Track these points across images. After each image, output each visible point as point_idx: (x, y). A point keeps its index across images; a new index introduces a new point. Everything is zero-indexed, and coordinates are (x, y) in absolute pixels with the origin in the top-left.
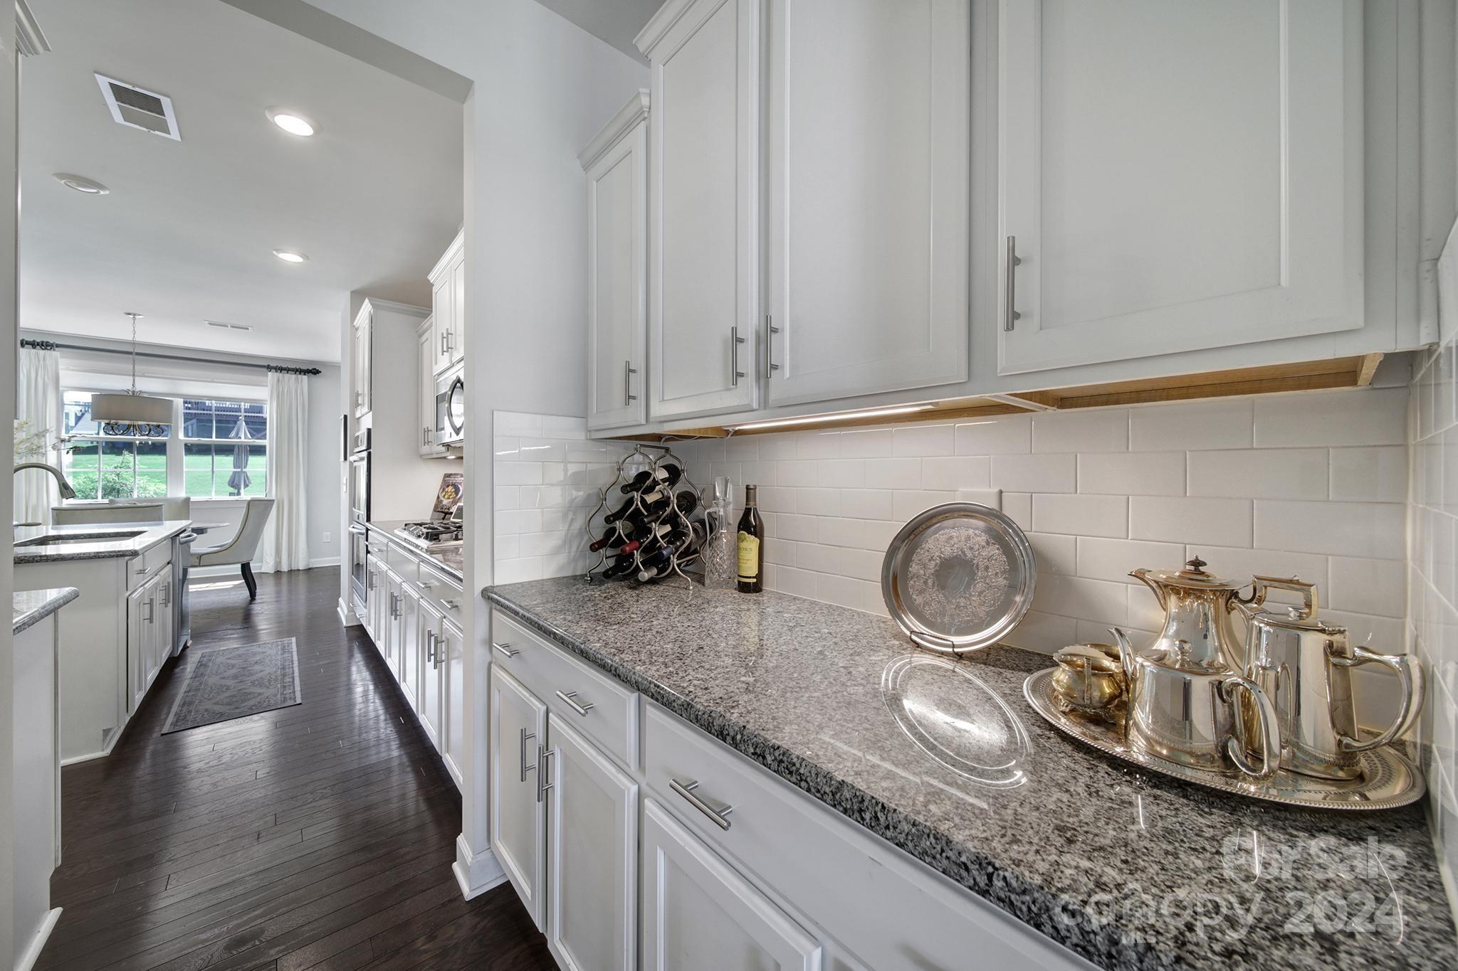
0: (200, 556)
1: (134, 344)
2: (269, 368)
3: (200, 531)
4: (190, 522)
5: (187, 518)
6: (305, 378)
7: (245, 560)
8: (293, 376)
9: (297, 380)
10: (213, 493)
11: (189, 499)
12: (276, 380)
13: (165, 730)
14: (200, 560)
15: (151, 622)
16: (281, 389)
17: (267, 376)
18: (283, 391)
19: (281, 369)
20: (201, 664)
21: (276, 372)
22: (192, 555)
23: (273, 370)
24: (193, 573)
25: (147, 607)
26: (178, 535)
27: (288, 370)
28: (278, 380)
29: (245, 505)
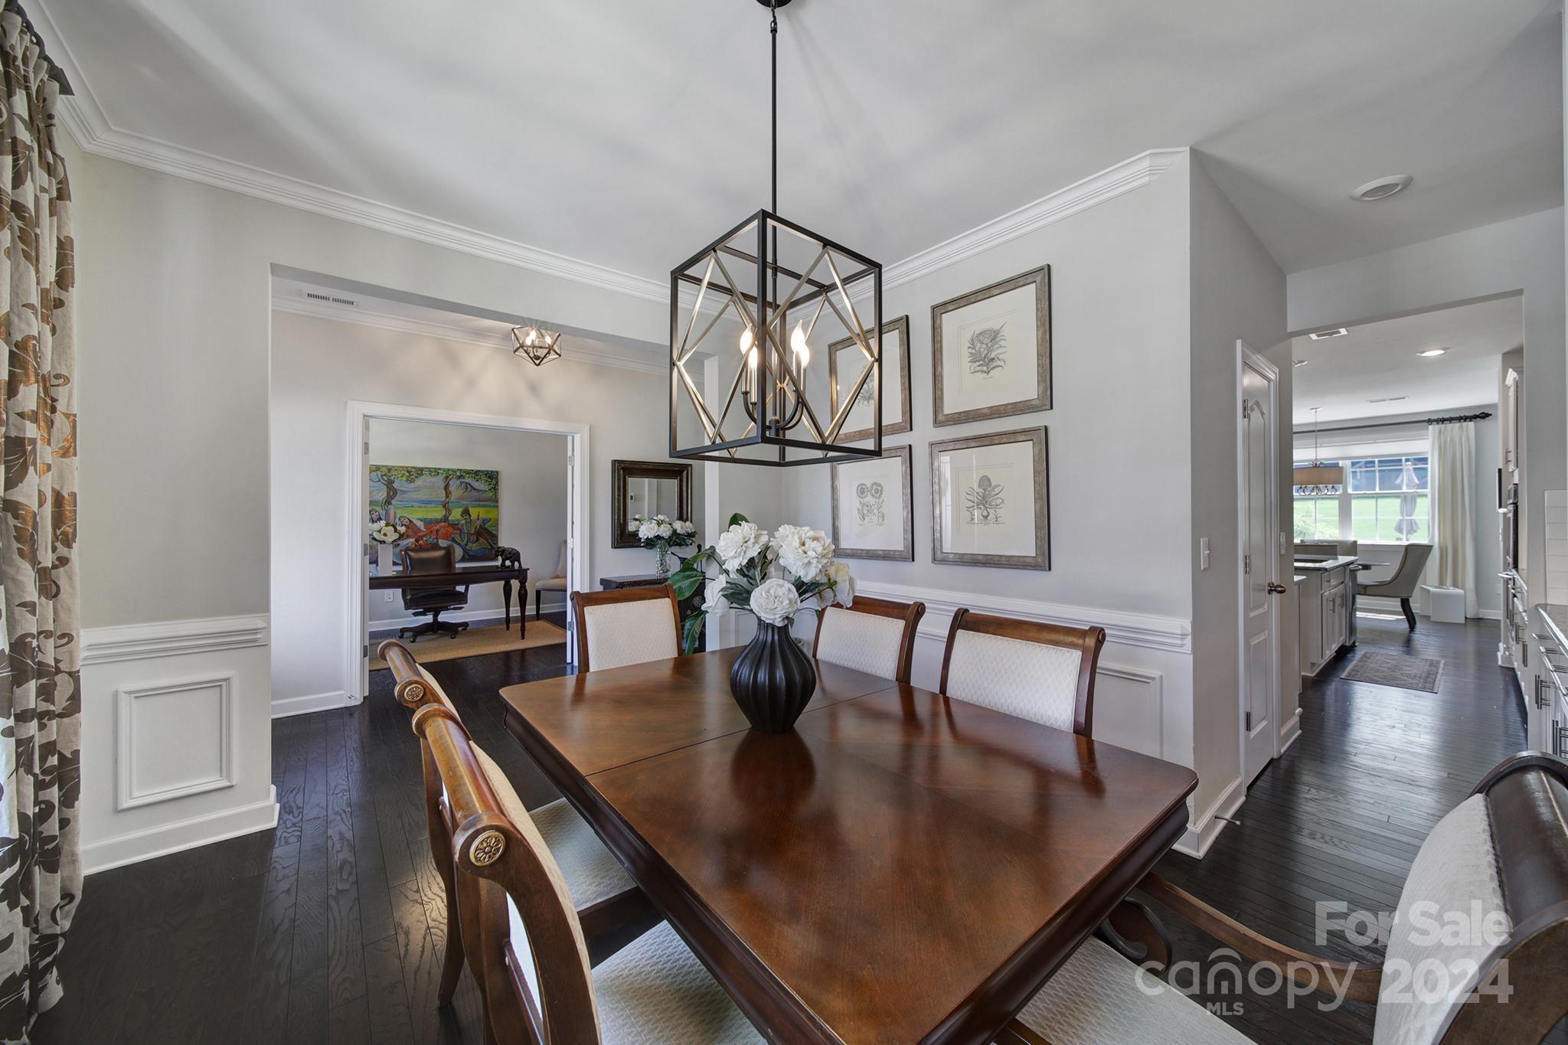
0: (1366, 587)
1: (1316, 424)
2: (1430, 421)
3: (1366, 567)
4: (1357, 558)
5: (1356, 555)
6: (1471, 425)
7: (1404, 596)
8: (1457, 425)
9: (1461, 428)
10: (1377, 538)
11: (1356, 542)
12: (1437, 431)
13: (1342, 677)
14: (1365, 590)
15: (1334, 612)
16: (1443, 440)
17: (1428, 429)
18: (1446, 441)
19: (1443, 420)
20: (1364, 656)
21: (1438, 424)
22: (1358, 585)
23: (1435, 423)
24: (1361, 600)
25: (1332, 603)
26: (1348, 565)
27: (1451, 420)
28: (1440, 432)
29: (1403, 549)
